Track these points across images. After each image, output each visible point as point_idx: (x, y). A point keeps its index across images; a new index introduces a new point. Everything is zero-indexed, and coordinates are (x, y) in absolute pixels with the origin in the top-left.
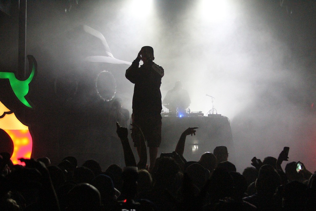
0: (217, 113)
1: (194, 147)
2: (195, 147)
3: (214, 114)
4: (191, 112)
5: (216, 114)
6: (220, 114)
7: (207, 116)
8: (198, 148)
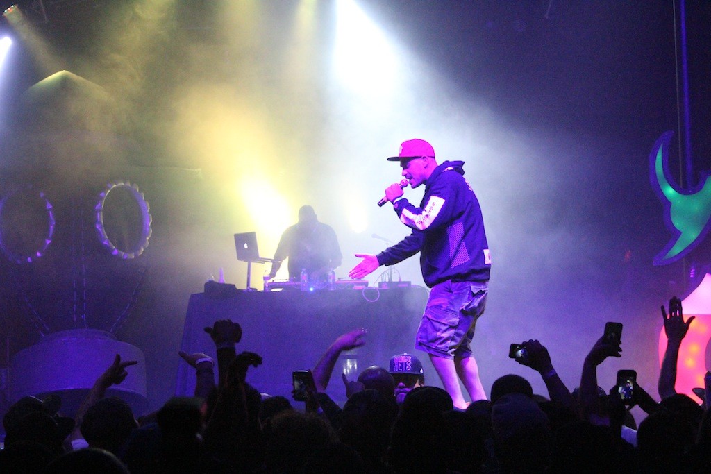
0: (400, 279)
1: (346, 363)
2: (349, 363)
3: (393, 280)
4: (336, 280)
5: (397, 280)
6: (409, 280)
7: (377, 286)
8: (356, 366)
